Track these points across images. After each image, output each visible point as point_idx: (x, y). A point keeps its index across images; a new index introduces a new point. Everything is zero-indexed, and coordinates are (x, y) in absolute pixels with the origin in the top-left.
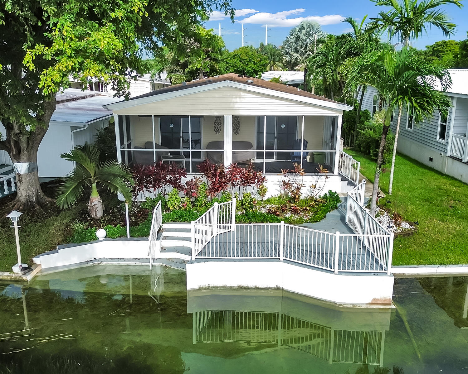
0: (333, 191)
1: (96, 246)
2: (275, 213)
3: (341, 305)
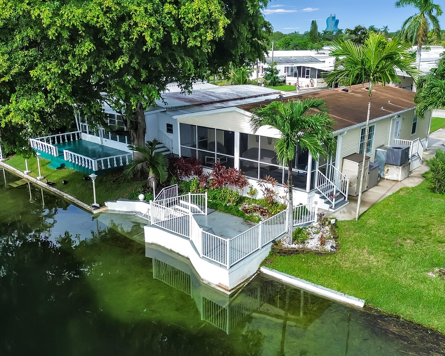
1: (136, 204)
3: (203, 280)
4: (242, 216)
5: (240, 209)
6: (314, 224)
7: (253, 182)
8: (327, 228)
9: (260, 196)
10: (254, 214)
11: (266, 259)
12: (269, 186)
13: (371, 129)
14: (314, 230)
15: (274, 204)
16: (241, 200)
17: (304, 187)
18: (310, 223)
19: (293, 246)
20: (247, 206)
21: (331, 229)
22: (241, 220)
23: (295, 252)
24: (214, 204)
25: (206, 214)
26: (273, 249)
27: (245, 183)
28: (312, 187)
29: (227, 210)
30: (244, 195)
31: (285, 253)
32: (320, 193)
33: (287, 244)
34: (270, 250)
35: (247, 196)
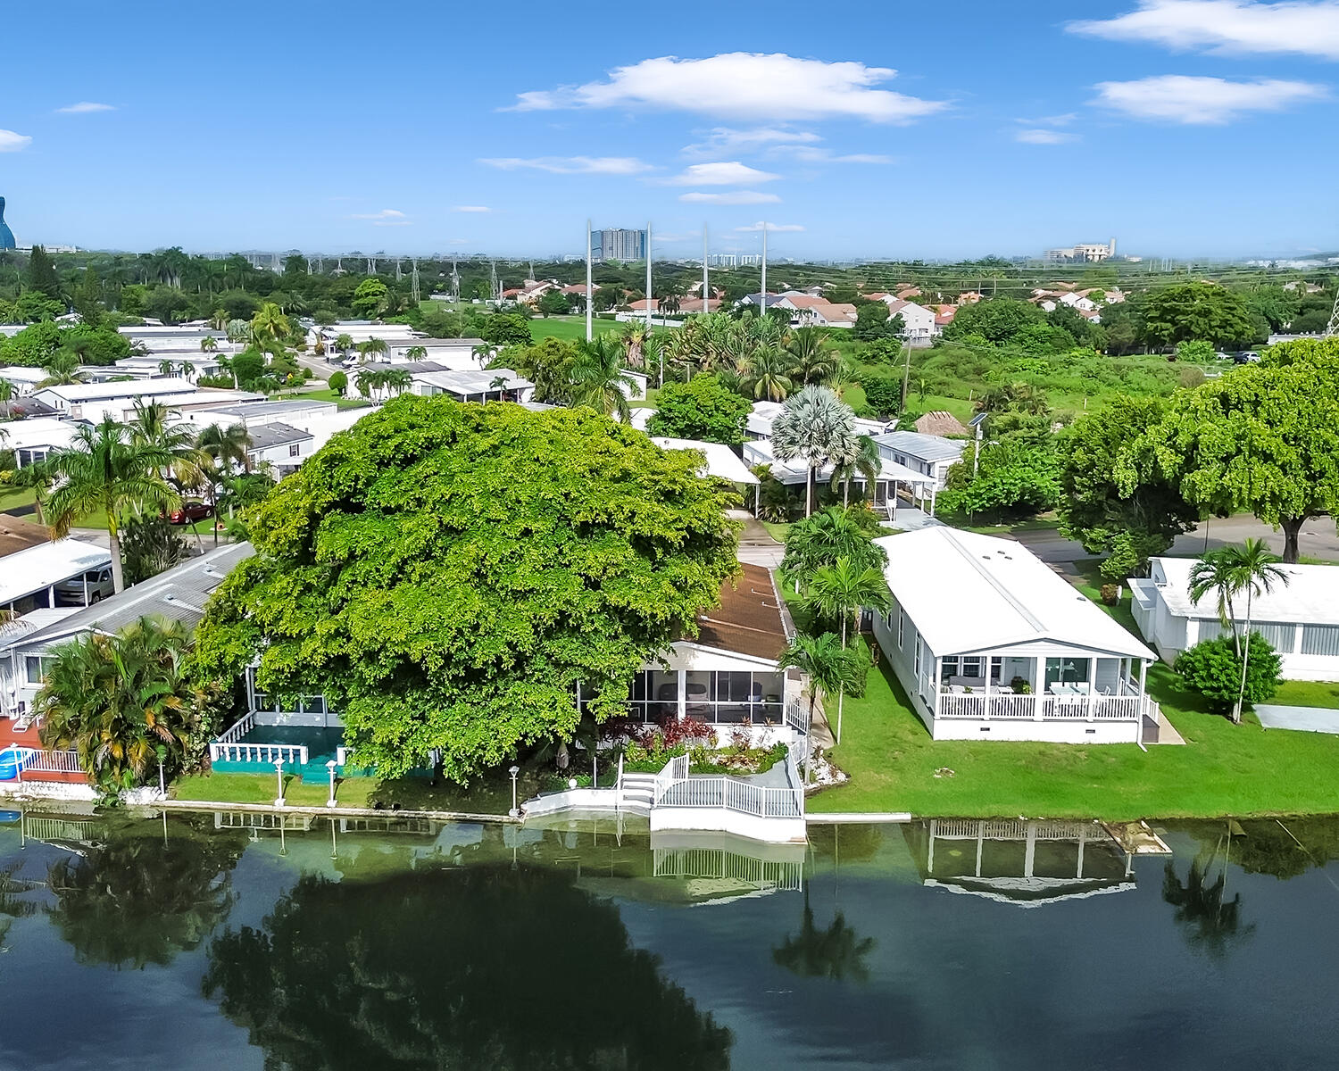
0: (782, 742)
1: (569, 794)
2: (725, 763)
7: (719, 729)
9: (722, 744)
10: (735, 766)
12: (739, 729)
35: (707, 747)
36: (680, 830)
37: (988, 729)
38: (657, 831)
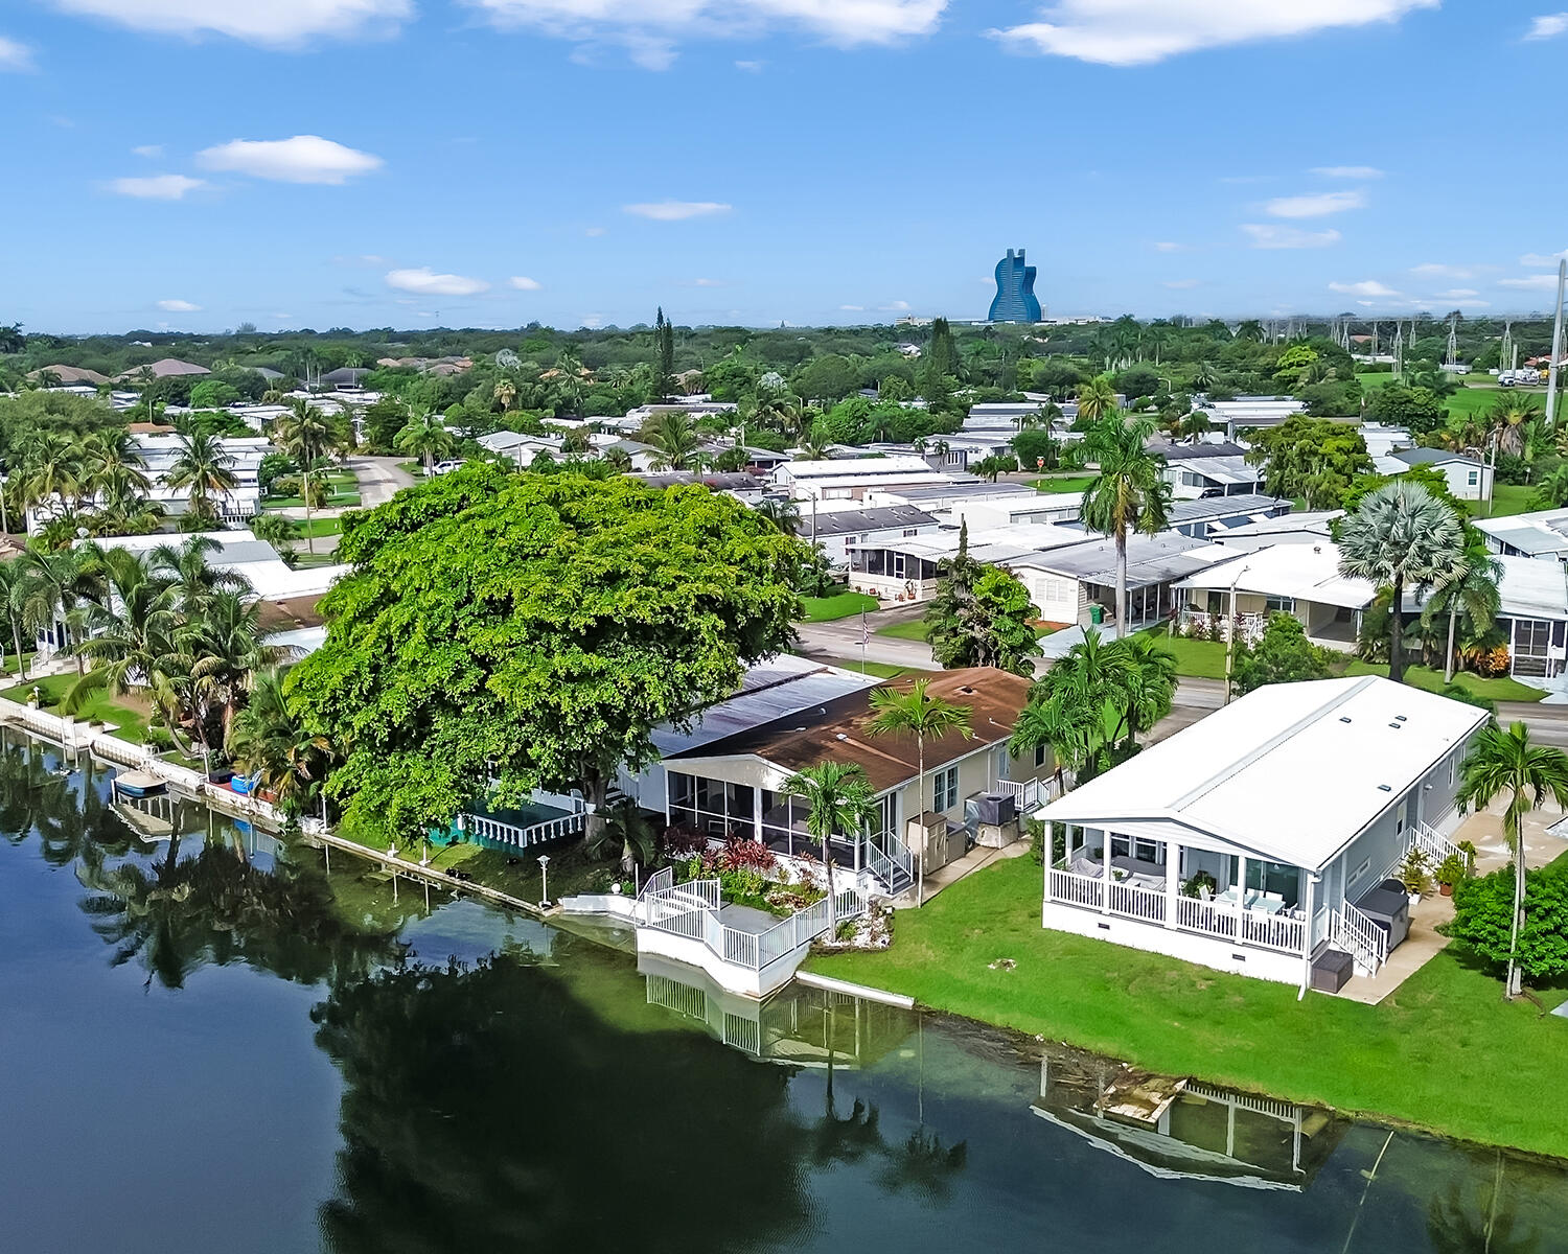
1: (609, 899)
2: (776, 901)
4: (770, 909)
5: (766, 899)
6: (866, 916)
7: (783, 860)
8: (881, 920)
9: (794, 880)
10: (787, 906)
11: (803, 962)
12: (806, 865)
13: (952, 773)
14: (864, 923)
15: (813, 890)
16: (767, 886)
17: (852, 866)
18: (860, 915)
19: (837, 944)
20: (775, 895)
21: (886, 920)
22: (768, 914)
23: (839, 951)
24: (728, 894)
25: (719, 909)
26: (811, 949)
27: (771, 863)
28: (862, 865)
29: (748, 902)
30: (770, 880)
31: (826, 953)
32: (874, 874)
33: (829, 942)
34: (808, 950)
35: (775, 880)
36: (666, 957)
37: (1107, 927)
38: (644, 953)
